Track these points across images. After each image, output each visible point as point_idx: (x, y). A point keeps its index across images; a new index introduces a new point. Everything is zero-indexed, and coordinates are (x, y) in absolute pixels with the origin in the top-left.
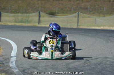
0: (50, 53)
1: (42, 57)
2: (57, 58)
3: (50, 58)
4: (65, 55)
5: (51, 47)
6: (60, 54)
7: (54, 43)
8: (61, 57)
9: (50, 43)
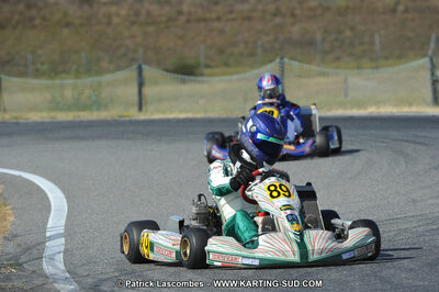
0: (290, 239)
1: (260, 255)
2: (323, 255)
3: (296, 258)
4: (348, 243)
5: (289, 212)
6: (329, 238)
7: (290, 196)
8: (336, 252)
9: (275, 194)
